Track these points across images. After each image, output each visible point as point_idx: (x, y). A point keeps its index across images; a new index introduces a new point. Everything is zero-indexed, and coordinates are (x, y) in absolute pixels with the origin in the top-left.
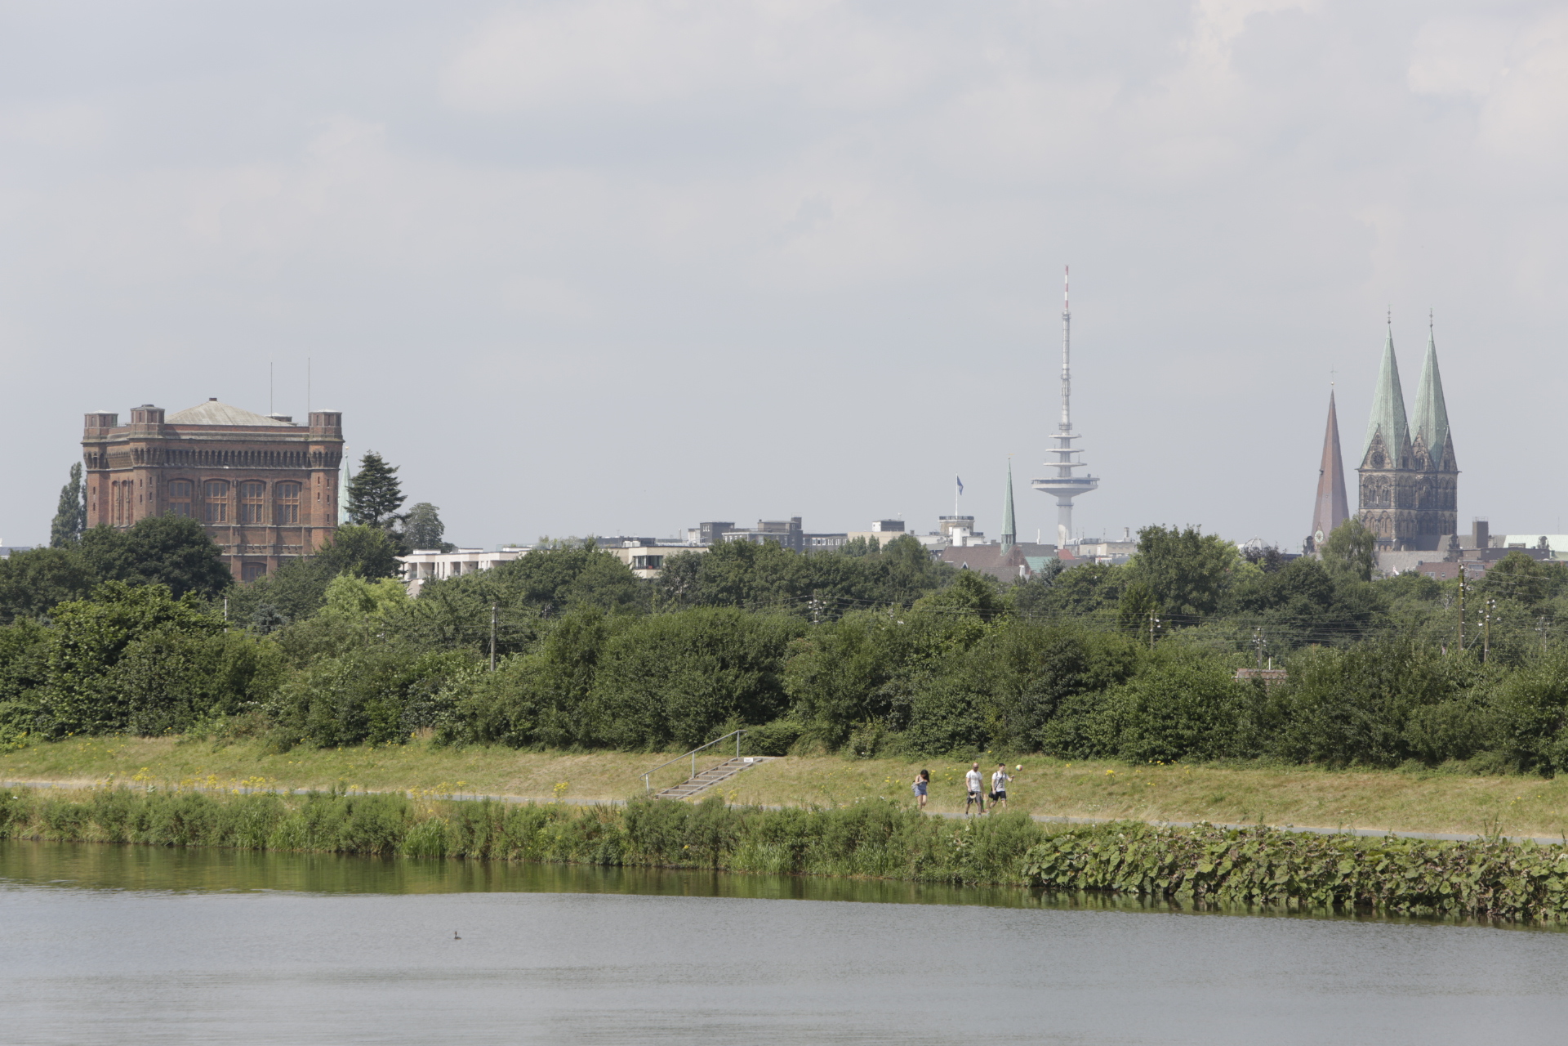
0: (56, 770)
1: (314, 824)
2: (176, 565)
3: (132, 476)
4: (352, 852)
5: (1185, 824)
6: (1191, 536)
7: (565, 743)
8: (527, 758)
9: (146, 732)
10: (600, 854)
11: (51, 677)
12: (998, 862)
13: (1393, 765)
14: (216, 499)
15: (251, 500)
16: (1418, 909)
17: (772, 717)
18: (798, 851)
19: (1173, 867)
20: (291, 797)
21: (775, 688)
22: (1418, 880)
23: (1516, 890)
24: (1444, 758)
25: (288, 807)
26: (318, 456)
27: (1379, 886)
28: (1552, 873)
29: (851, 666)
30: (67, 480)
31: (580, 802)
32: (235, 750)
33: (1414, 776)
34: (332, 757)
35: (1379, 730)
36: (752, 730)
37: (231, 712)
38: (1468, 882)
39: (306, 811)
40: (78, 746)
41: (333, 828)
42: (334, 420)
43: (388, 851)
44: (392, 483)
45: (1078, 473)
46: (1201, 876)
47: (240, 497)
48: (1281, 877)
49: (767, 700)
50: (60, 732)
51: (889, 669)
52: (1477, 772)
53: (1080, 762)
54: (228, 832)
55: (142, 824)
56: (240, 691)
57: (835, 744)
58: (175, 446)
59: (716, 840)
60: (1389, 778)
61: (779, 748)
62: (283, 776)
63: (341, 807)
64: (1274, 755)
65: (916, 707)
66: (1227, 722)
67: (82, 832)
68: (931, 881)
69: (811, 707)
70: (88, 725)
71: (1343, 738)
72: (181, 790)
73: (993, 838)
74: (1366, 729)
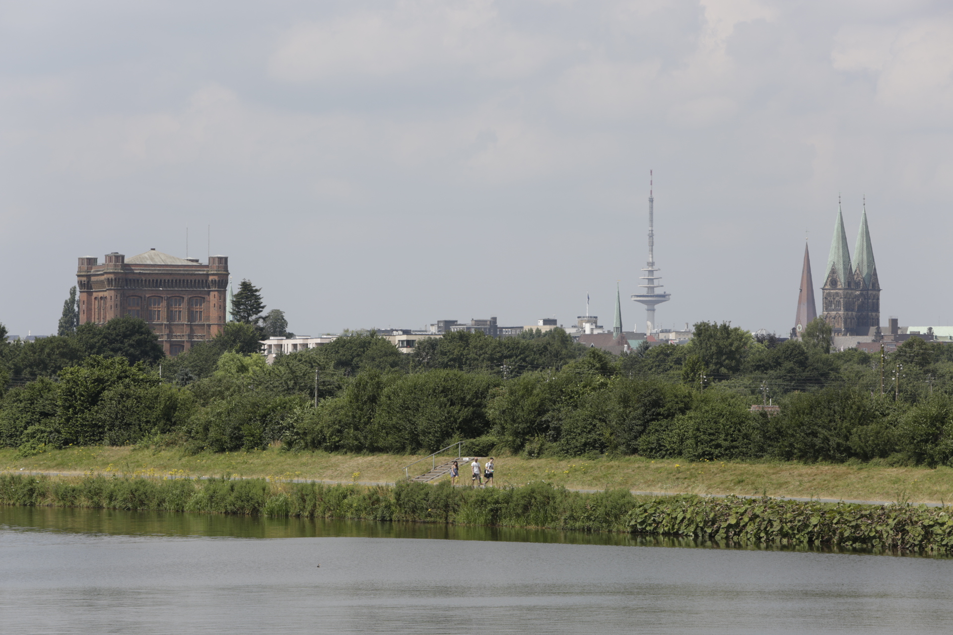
0: (61, 465)
1: (212, 496)
2: (131, 346)
3: (106, 294)
4: (234, 513)
5: (721, 496)
6: (725, 328)
7: (358, 449)
8: (336, 458)
9: (113, 443)
10: (379, 514)
11: (59, 411)
12: (612, 519)
13: (842, 461)
14: (155, 308)
15: (175, 308)
16: (857, 545)
17: (479, 434)
18: (495, 512)
19: (714, 521)
20: (198, 481)
21: (481, 416)
22: (858, 527)
23: (915, 533)
24: (872, 457)
25: (197, 487)
26: (214, 282)
27: (834, 532)
28: (936, 523)
29: (527, 403)
30: (68, 297)
31: (367, 483)
32: (165, 454)
33: (855, 467)
34: (222, 457)
35: (834, 441)
36: (468, 442)
37: (163, 432)
38: (887, 529)
39: (207, 489)
40: (76, 451)
41: (223, 499)
42: (223, 261)
43: (255, 512)
44: (257, 298)
45: (658, 291)
46: (730, 526)
47: (169, 306)
48: (777, 526)
49: (477, 423)
50: (66, 442)
51: (548, 404)
52: (892, 465)
53: (659, 460)
54: (162, 500)
55: (111, 496)
56: (169, 419)
57: (517, 450)
58: (130, 277)
59: (447, 506)
60: (841, 468)
61: (484, 452)
62: (193, 469)
63: (227, 487)
64: (773, 455)
65: (565, 427)
66: (746, 436)
67: (77, 503)
68: (573, 530)
69: (503, 428)
70: (81, 439)
71: (813, 445)
72: (133, 476)
73: (609, 504)
74: (826, 440)
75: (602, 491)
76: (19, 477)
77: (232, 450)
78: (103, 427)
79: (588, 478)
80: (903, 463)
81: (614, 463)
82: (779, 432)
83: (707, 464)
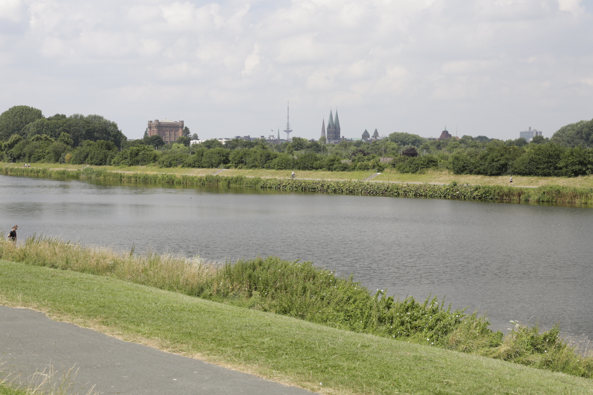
0: (129, 170)
1: (163, 178)
2: (157, 142)
3: (155, 129)
4: (168, 182)
5: (282, 178)
6: (299, 138)
7: (199, 167)
8: (194, 169)
9: (141, 165)
10: (202, 183)
11: (129, 158)
12: (256, 184)
13: (311, 170)
14: (166, 133)
15: (171, 133)
16: (313, 190)
17: (227, 164)
18: (229, 182)
19: (280, 185)
20: (160, 174)
21: (228, 159)
22: (313, 186)
23: (325, 187)
24: (318, 169)
25: (159, 176)
26: (180, 127)
27: (307, 187)
28: (330, 185)
29: (238, 156)
30: (146, 130)
31: (200, 175)
32: (153, 168)
33: (314, 171)
34: (166, 169)
35: (310, 165)
36: (225, 165)
37: (153, 162)
38: (319, 186)
39: (162, 176)
40: (132, 167)
41: (165, 179)
42: (183, 122)
43: (173, 182)
44: (189, 131)
45: (290, 129)
46: (284, 186)
47: (170, 132)
48: (294, 185)
49: (226, 161)
50: (130, 165)
51: (244, 157)
52: (323, 171)
53: (269, 170)
54: (151, 179)
55: (139, 178)
56: (155, 159)
57: (236, 167)
58: (160, 125)
59: (218, 181)
60: (311, 172)
61: (228, 168)
62: (159, 171)
63: (166, 176)
64: (296, 168)
65: (247, 162)
66: (289, 164)
67: (131, 179)
68: (247, 187)
69: (233, 162)
70: (134, 164)
71: (305, 166)
72: (144, 173)
73: (256, 180)
74: (308, 165)
75: (254, 177)
76: (118, 173)
77: (169, 167)
78: (139, 161)
79: (252, 174)
80: (325, 170)
81: (259, 170)
82: (297, 163)
83: (280, 171)
